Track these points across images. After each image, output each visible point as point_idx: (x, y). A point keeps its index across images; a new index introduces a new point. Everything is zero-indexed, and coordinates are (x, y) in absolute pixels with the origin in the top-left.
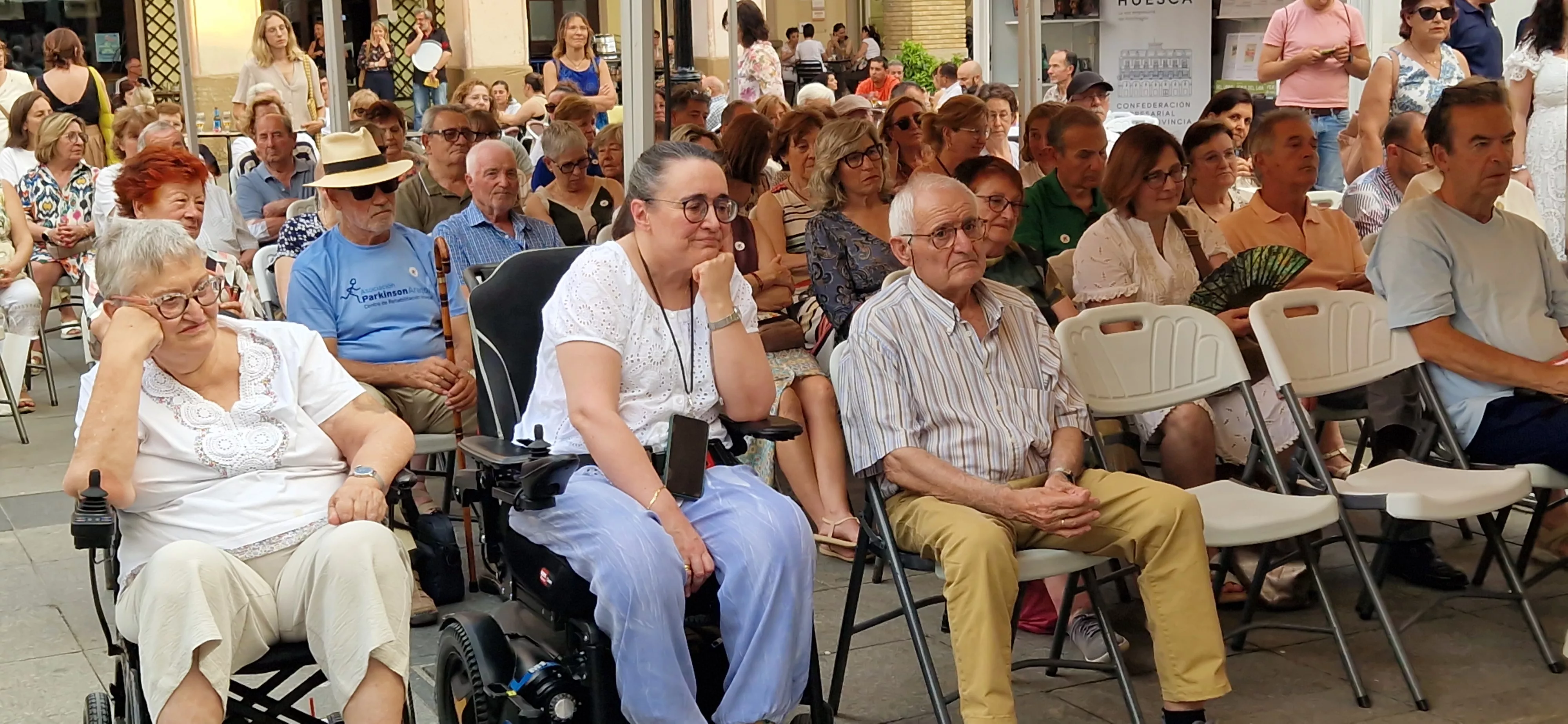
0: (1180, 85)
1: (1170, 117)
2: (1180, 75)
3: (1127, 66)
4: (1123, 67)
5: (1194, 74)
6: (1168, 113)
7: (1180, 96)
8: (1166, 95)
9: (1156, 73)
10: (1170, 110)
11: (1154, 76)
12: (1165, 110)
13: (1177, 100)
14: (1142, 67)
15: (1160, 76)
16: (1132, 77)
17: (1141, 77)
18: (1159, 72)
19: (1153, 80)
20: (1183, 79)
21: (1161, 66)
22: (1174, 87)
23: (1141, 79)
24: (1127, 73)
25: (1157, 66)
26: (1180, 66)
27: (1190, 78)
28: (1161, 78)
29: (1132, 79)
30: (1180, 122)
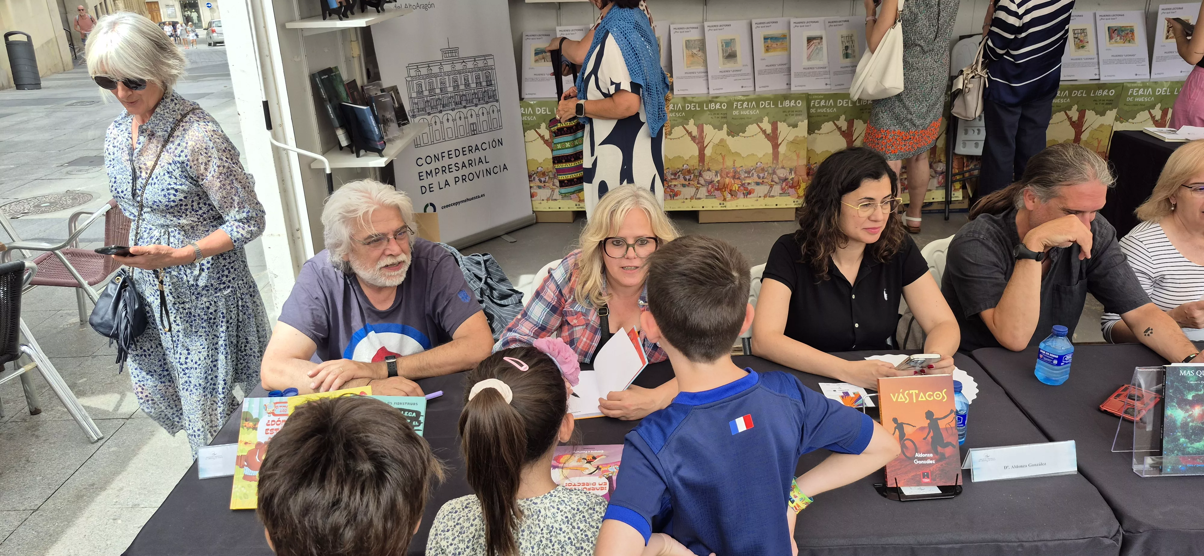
0: (488, 113)
1: (483, 167)
2: (486, 99)
3: (420, 92)
4: (414, 95)
5: (501, 95)
6: (480, 161)
7: (491, 130)
8: (474, 132)
9: (458, 99)
10: (480, 154)
11: (456, 104)
12: (475, 156)
13: (487, 137)
14: (438, 91)
15: (464, 103)
16: (428, 110)
17: (440, 108)
18: (461, 96)
19: (456, 111)
20: (490, 104)
21: (462, 87)
22: (482, 118)
23: (441, 112)
24: (421, 105)
25: (458, 86)
26: (484, 84)
27: (497, 101)
28: (465, 107)
29: (429, 114)
30: (496, 170)
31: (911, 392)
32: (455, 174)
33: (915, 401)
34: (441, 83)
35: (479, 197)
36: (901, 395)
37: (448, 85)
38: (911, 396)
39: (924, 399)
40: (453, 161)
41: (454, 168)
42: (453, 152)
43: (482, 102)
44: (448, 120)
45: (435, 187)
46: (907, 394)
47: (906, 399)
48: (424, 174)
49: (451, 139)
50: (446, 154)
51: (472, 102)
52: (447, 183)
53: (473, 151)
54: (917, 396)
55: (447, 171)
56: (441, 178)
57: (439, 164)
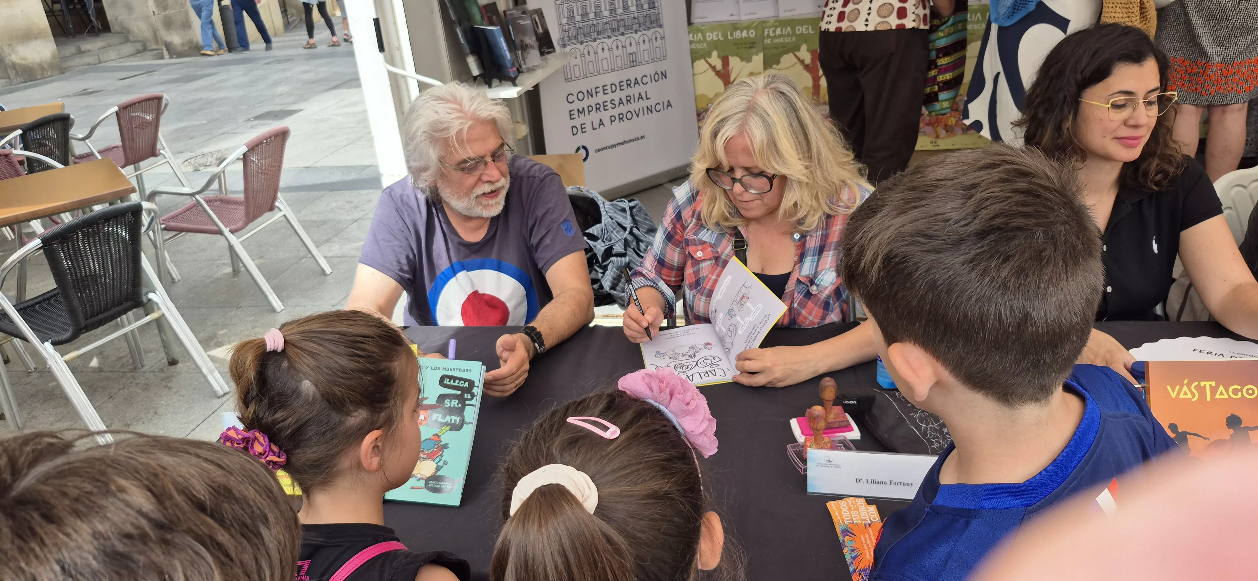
0: (650, 41)
1: (644, 104)
2: (648, 24)
3: (571, 18)
4: (564, 21)
5: (666, 19)
6: (640, 97)
7: (653, 61)
8: (633, 63)
9: (615, 25)
10: (641, 89)
11: (613, 30)
12: (634, 91)
13: (648, 69)
14: (592, 16)
15: (622, 30)
16: (581, 38)
17: (594, 35)
18: (619, 21)
19: (613, 39)
20: (652, 30)
21: (620, 11)
22: (643, 47)
23: (595, 40)
24: (573, 33)
25: (615, 9)
26: (646, 6)
27: (661, 26)
28: (623, 34)
29: (582, 43)
30: (658, 108)
31: (1202, 384)
32: (611, 112)
33: (1208, 399)
34: (596, 6)
35: (638, 139)
36: (1185, 388)
37: (603, 9)
38: (1202, 390)
39: (1226, 396)
40: (608, 98)
41: (610, 106)
42: (609, 87)
43: (643, 27)
44: (603, 49)
45: (588, 127)
46: (1196, 387)
47: (1193, 395)
48: (576, 112)
49: (606, 72)
50: (600, 90)
51: (632, 28)
52: (601, 123)
53: (632, 85)
54: (1214, 390)
55: (602, 109)
56: (595, 117)
57: (592, 101)
